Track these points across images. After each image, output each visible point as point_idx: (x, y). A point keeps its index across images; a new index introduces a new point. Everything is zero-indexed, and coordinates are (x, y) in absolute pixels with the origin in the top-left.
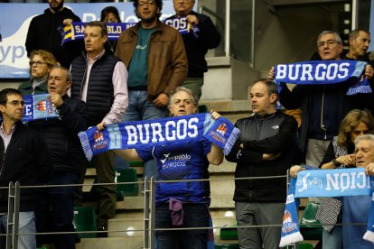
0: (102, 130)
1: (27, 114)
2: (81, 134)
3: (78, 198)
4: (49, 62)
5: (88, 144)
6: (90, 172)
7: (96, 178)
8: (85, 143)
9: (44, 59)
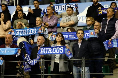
0: (111, 41)
1: (87, 36)
2: (104, 42)
3: (103, 63)
4: (92, 20)
5: (106, 45)
6: (107, 55)
7: (109, 57)
8: (105, 45)
9: (91, 19)
